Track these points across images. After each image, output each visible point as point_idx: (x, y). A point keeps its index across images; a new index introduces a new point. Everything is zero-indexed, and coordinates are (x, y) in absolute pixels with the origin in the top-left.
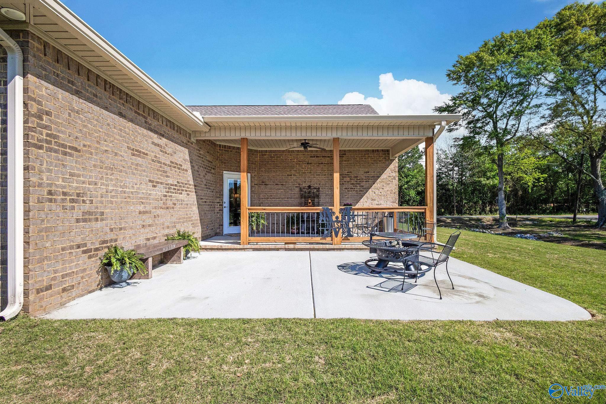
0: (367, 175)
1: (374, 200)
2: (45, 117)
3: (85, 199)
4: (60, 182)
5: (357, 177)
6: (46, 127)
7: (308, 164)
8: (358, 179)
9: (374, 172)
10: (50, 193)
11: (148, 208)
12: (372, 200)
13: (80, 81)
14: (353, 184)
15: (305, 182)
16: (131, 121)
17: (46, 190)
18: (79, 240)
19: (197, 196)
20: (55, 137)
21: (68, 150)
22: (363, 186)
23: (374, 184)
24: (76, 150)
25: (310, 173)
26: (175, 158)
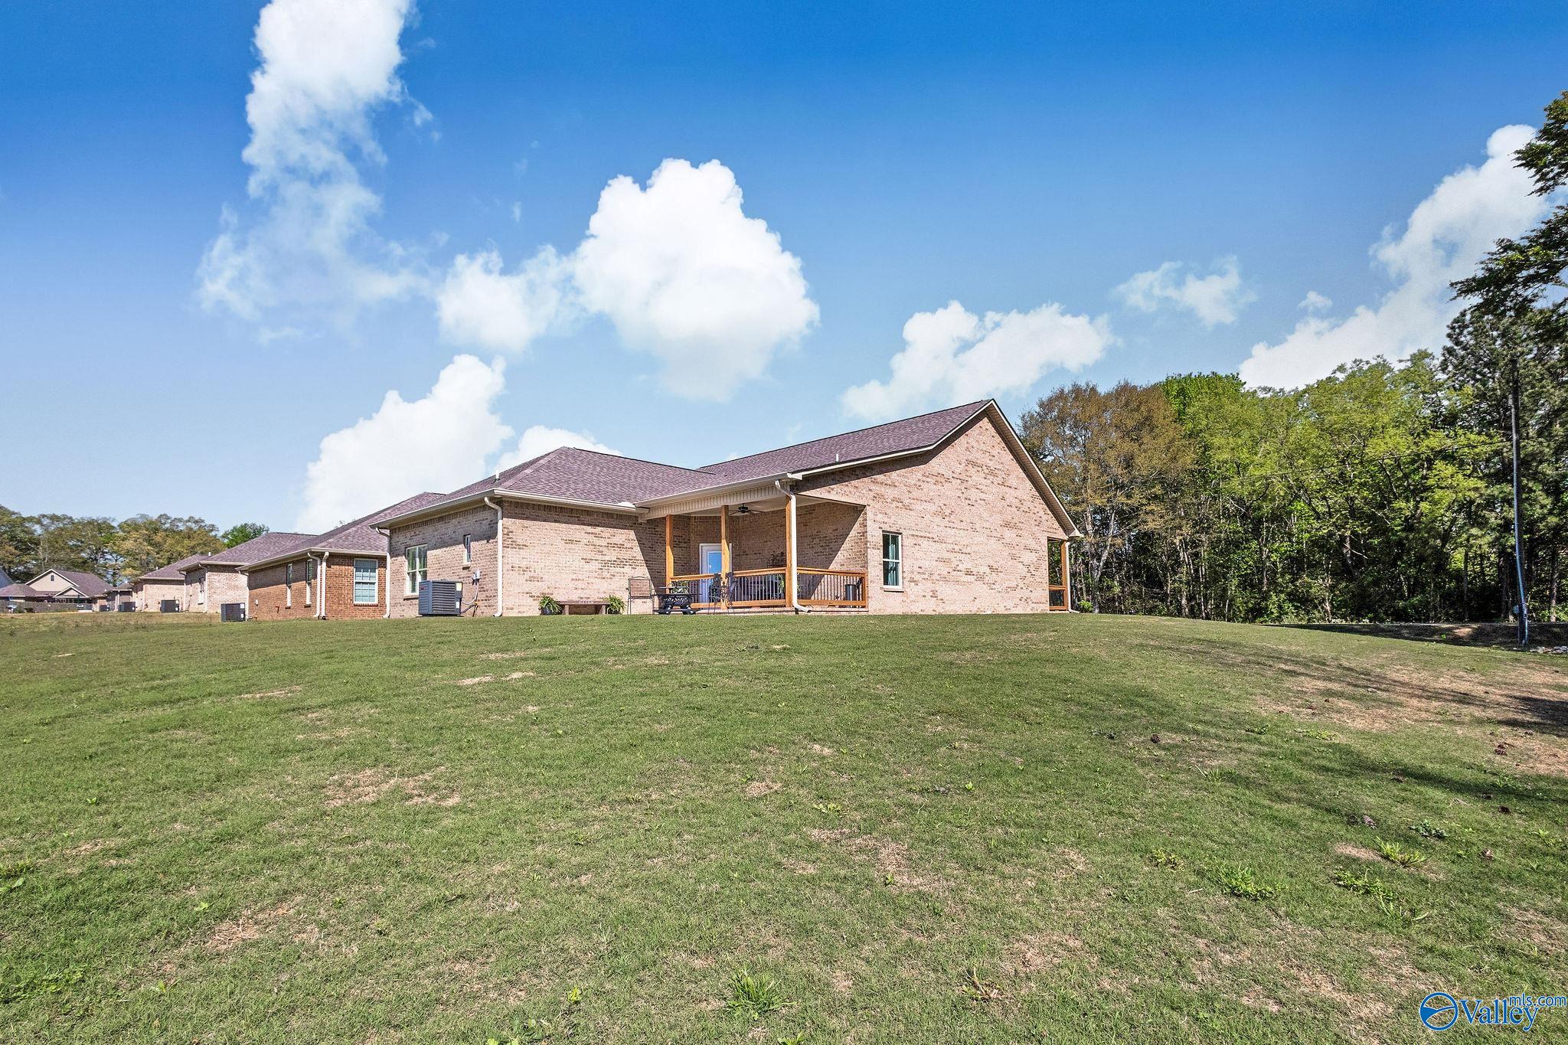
0: (835, 533)
1: (844, 564)
2: (509, 534)
3: (531, 570)
4: (517, 562)
6: (510, 538)
8: (827, 540)
9: (843, 529)
10: (512, 567)
11: (580, 577)
12: (841, 564)
14: (822, 546)
16: (565, 523)
17: (510, 566)
20: (515, 542)
21: (521, 547)
22: (832, 548)
23: (843, 544)
24: (526, 546)
26: (614, 540)
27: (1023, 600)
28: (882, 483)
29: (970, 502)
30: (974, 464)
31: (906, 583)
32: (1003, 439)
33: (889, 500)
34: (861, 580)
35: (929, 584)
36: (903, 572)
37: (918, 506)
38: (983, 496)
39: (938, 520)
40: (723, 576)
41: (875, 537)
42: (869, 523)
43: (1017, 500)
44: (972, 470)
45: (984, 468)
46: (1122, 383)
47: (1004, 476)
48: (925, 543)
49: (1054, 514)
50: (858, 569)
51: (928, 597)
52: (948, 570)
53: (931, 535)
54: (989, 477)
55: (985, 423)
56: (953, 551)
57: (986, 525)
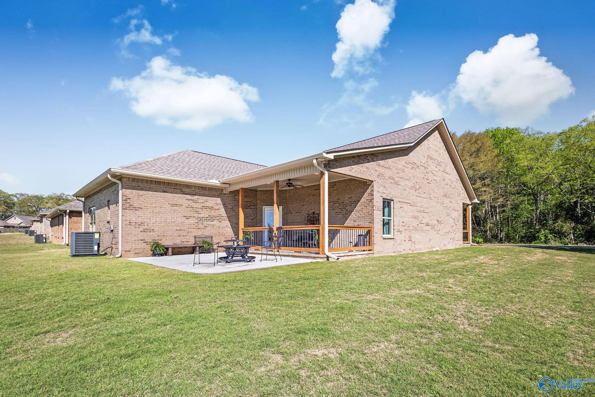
0: (350, 200)
1: (356, 221)
2: (128, 200)
3: (145, 224)
4: (134, 219)
5: (344, 202)
6: (128, 203)
7: (313, 195)
8: (344, 204)
9: (355, 197)
10: (130, 223)
11: (182, 228)
12: (354, 221)
13: (142, 185)
14: (340, 209)
15: (311, 209)
16: (171, 193)
17: (128, 222)
18: (142, 238)
19: (230, 222)
20: (132, 205)
21: (137, 209)
22: (348, 210)
23: (355, 207)
24: (141, 208)
25: (314, 202)
26: (206, 204)
27: (452, 239)
28: (383, 166)
29: (428, 181)
30: (431, 159)
31: (396, 233)
32: (445, 145)
33: (387, 178)
34: (369, 232)
35: (408, 233)
36: (394, 226)
37: (402, 183)
38: (435, 178)
39: (413, 191)
40: (275, 229)
41: (378, 202)
42: (375, 193)
43: (450, 181)
44: (430, 162)
45: (436, 161)
46: (467, 131)
47: (445, 167)
48: (406, 206)
49: (465, 190)
50: (367, 224)
51: (407, 241)
52: (417, 223)
53: (409, 202)
54: (438, 166)
55: (436, 133)
56: (420, 211)
57: (436, 195)
